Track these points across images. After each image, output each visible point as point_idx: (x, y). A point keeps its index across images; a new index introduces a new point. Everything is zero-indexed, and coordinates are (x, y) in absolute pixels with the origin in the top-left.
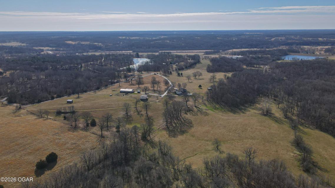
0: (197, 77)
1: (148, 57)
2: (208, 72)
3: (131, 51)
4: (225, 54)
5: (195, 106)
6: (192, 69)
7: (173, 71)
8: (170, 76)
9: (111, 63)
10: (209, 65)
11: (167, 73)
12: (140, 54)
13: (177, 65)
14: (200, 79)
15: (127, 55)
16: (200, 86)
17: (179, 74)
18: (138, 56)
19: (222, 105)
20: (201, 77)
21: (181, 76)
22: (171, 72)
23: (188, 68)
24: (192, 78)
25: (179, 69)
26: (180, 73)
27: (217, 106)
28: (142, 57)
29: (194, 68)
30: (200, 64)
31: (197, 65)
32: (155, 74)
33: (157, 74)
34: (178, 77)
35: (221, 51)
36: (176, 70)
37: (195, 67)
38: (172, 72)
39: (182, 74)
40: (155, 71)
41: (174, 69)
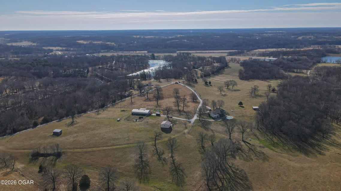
0: (231, 87)
1: (166, 59)
2: (241, 79)
3: (146, 52)
4: (253, 55)
5: (243, 141)
6: (220, 76)
7: (198, 78)
8: (196, 85)
9: (123, 66)
10: (241, 70)
11: (191, 81)
12: (156, 55)
13: (201, 70)
14: (235, 90)
15: (142, 56)
16: (241, 104)
17: (206, 83)
18: (153, 58)
19: (281, 137)
20: (235, 88)
21: (209, 85)
22: (196, 80)
23: (215, 73)
24: (225, 89)
25: (205, 76)
26: (208, 82)
27: (275, 140)
28: (158, 58)
29: (222, 74)
30: (229, 69)
31: (226, 70)
32: (176, 83)
33: (179, 82)
34: (207, 88)
35: (245, 51)
36: (202, 77)
37: (224, 72)
38: (198, 80)
39: (210, 83)
40: (176, 78)
41: (199, 75)
